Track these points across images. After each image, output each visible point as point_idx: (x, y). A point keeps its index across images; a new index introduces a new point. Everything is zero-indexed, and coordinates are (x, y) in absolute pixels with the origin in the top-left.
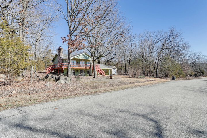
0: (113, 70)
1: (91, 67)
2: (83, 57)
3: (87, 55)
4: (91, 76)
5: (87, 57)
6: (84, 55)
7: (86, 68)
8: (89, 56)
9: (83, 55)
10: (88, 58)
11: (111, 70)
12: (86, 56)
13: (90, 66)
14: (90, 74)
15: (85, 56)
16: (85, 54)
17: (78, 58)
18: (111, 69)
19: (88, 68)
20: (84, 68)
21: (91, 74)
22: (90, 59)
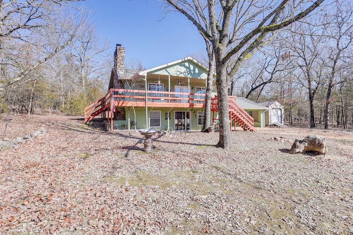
0: (272, 113)
1: (209, 102)
2: (183, 69)
3: (196, 65)
4: (207, 131)
5: (197, 71)
6: (187, 64)
7: (192, 105)
8: (202, 69)
9: (181, 64)
10: (199, 74)
11: (267, 113)
12: (192, 67)
13: (207, 98)
14: (205, 123)
15: (189, 68)
16: (190, 62)
17: (167, 74)
18: (267, 109)
19: (199, 106)
20: (187, 105)
21: (208, 125)
22: (204, 76)
